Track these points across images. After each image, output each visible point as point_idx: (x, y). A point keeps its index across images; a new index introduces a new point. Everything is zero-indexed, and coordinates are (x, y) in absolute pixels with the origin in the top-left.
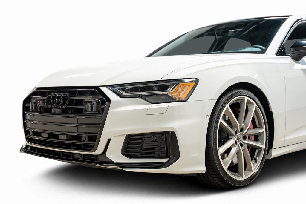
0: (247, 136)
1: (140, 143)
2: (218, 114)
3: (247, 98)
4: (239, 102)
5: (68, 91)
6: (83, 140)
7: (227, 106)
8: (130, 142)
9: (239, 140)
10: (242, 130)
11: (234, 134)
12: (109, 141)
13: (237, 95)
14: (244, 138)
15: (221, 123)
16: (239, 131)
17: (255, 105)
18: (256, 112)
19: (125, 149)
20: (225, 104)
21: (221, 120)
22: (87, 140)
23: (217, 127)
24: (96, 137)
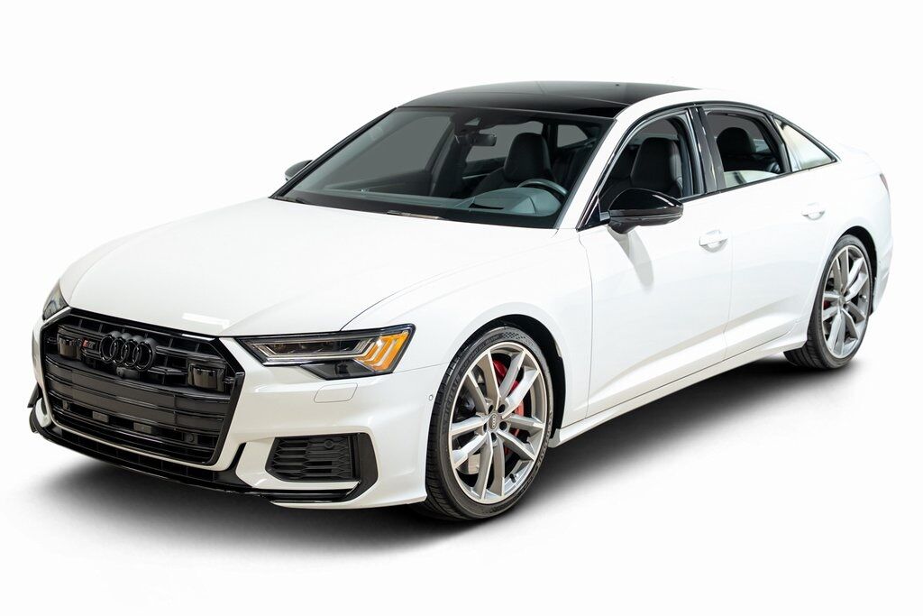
0: (509, 426)
1: (303, 452)
2: (468, 359)
3: (526, 352)
4: (511, 354)
5: (149, 333)
6: (187, 441)
7: (488, 352)
8: (284, 449)
9: (491, 427)
10: (502, 409)
11: (487, 411)
12: (242, 447)
13: (510, 339)
14: (503, 426)
15: (468, 377)
16: (497, 409)
17: (539, 371)
18: (536, 384)
19: (273, 463)
20: (484, 346)
21: (469, 373)
22: (196, 442)
23: (459, 383)
24: (216, 439)
